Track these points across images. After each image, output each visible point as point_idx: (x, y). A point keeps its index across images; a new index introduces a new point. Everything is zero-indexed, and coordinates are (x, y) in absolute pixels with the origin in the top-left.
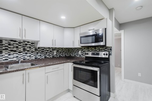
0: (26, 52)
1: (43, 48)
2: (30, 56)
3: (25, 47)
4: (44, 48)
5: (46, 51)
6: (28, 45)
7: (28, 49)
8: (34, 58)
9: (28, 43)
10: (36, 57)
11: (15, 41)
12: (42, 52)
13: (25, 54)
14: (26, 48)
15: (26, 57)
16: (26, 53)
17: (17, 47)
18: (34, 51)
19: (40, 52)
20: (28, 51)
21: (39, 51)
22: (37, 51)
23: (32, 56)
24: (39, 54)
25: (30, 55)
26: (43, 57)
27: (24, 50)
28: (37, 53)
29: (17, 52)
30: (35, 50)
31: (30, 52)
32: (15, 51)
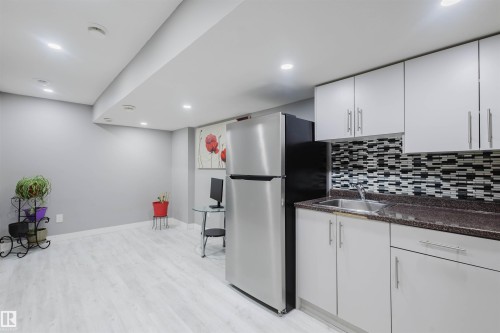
0: (386, 169)
1: (453, 157)
2: (398, 184)
3: (383, 155)
4: (455, 154)
5: (470, 170)
6: (391, 151)
7: (392, 162)
8: (410, 191)
9: (391, 145)
10: (418, 190)
11: (361, 143)
12: (446, 172)
13: (382, 177)
14: (386, 158)
15: (386, 184)
16: (387, 175)
17: (365, 158)
18: (411, 167)
19: (437, 172)
20: (392, 167)
21: (430, 168)
22: (424, 170)
23: (404, 183)
24: (431, 179)
25: (398, 179)
26: (453, 194)
27: (382, 164)
28: (425, 176)
29: (365, 171)
30: (415, 165)
31: (397, 171)
32: (361, 168)
